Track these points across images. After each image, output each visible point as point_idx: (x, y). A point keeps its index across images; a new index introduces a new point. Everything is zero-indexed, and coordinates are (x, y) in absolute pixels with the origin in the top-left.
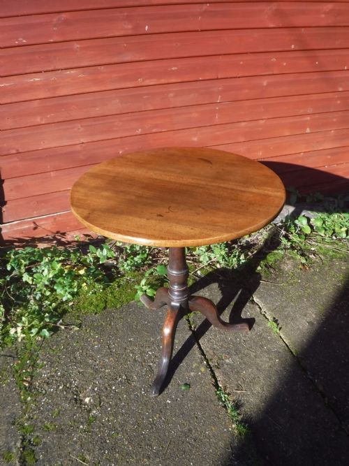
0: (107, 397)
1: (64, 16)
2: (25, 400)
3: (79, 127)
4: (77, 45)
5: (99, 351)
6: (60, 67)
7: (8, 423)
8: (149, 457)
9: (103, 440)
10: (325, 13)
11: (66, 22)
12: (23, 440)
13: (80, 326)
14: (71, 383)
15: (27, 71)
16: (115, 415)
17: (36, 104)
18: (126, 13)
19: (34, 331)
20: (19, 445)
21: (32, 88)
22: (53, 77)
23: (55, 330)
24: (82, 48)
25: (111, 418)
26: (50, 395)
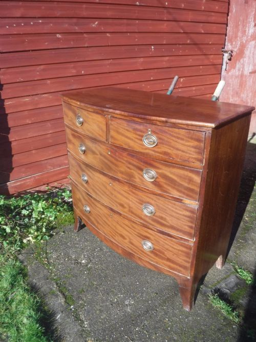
0: (93, 258)
1: (42, 67)
2: (49, 268)
3: (49, 124)
4: (49, 82)
5: (80, 241)
6: (40, 93)
7: (44, 279)
8: (125, 276)
9: (99, 275)
10: (165, 62)
11: (44, 70)
12: (57, 284)
13: (64, 232)
14: (71, 257)
15: (23, 95)
16: (102, 264)
17: (26, 113)
18: (72, 65)
19: (39, 238)
20: (55, 286)
21: (25, 104)
22: (36, 98)
23: (51, 236)
24: (51, 83)
25: (100, 266)
26: (62, 264)
